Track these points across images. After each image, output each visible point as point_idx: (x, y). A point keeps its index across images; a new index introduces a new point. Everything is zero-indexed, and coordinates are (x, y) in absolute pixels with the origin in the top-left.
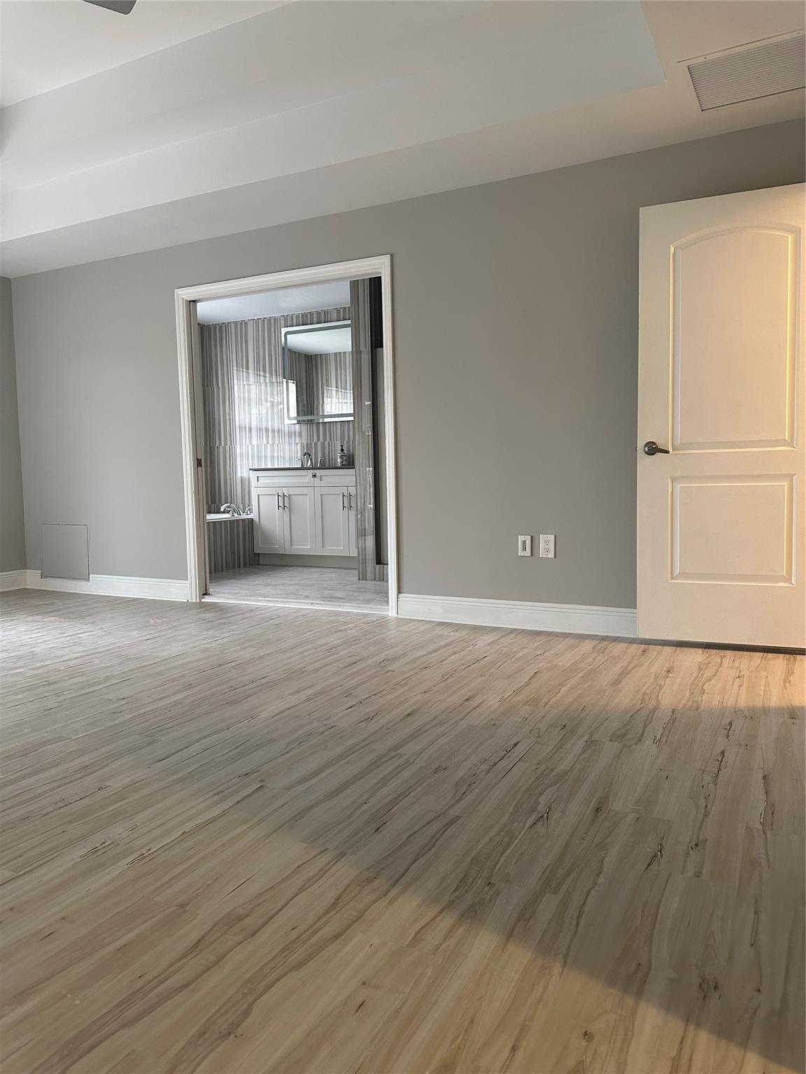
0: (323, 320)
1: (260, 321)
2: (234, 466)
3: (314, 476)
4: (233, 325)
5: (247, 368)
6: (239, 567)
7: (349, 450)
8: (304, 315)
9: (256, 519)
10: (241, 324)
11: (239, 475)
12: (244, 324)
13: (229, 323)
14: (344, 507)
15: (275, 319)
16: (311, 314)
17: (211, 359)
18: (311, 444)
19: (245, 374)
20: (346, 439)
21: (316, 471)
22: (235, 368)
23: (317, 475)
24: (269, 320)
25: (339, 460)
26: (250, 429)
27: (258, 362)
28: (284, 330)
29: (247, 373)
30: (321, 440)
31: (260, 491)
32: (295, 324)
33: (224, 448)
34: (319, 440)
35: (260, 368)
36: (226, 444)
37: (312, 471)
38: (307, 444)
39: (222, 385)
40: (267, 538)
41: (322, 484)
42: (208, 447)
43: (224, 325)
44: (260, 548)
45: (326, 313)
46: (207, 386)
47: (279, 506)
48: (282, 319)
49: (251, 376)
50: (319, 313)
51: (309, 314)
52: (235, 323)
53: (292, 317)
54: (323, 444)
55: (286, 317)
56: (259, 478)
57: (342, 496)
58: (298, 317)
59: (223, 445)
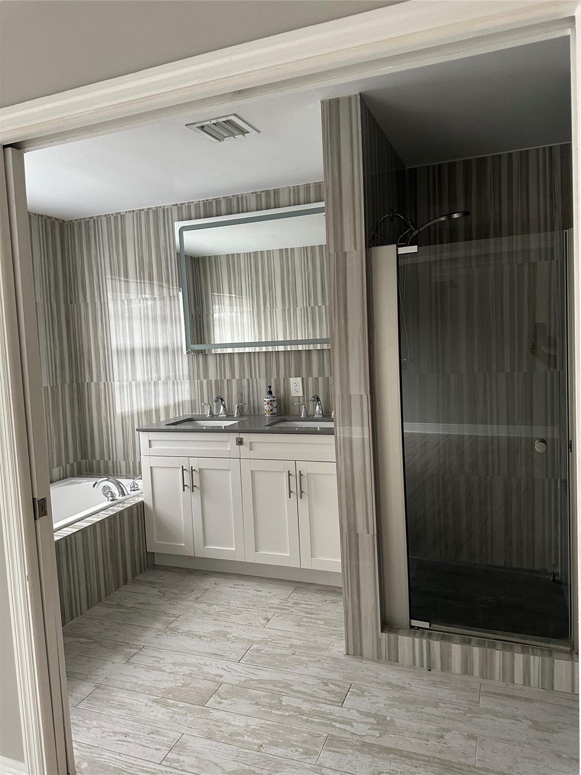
0: (235, 209)
1: (142, 213)
2: (111, 405)
3: (240, 442)
4: (104, 220)
5: (126, 276)
6: (125, 582)
7: (277, 391)
8: (207, 204)
9: (149, 502)
10: (116, 218)
11: (118, 411)
12: (120, 217)
13: (98, 217)
14: (290, 492)
15: (165, 210)
16: (218, 201)
17: (75, 266)
18: (222, 381)
19: (123, 283)
20: (275, 376)
21: (241, 436)
22: (108, 276)
23: (244, 441)
24: (156, 211)
25: (266, 407)
26: (133, 351)
27: (142, 269)
28: (178, 225)
29: (127, 282)
30: (237, 376)
31: (155, 462)
32: (193, 214)
33: (98, 385)
34: (233, 376)
35: (145, 275)
36: (99, 379)
37: (236, 435)
38: (216, 381)
39: (91, 301)
40: (166, 531)
41: (253, 454)
42: (75, 384)
43: (92, 220)
44: (155, 544)
45: (240, 199)
46: (71, 303)
47: (184, 486)
48: (175, 209)
49: (133, 286)
50: (229, 200)
51: (214, 202)
52: (108, 217)
53: (189, 207)
54: (240, 382)
55: (179, 207)
56: (152, 442)
57: (285, 476)
58: (197, 205)
59: (95, 380)
